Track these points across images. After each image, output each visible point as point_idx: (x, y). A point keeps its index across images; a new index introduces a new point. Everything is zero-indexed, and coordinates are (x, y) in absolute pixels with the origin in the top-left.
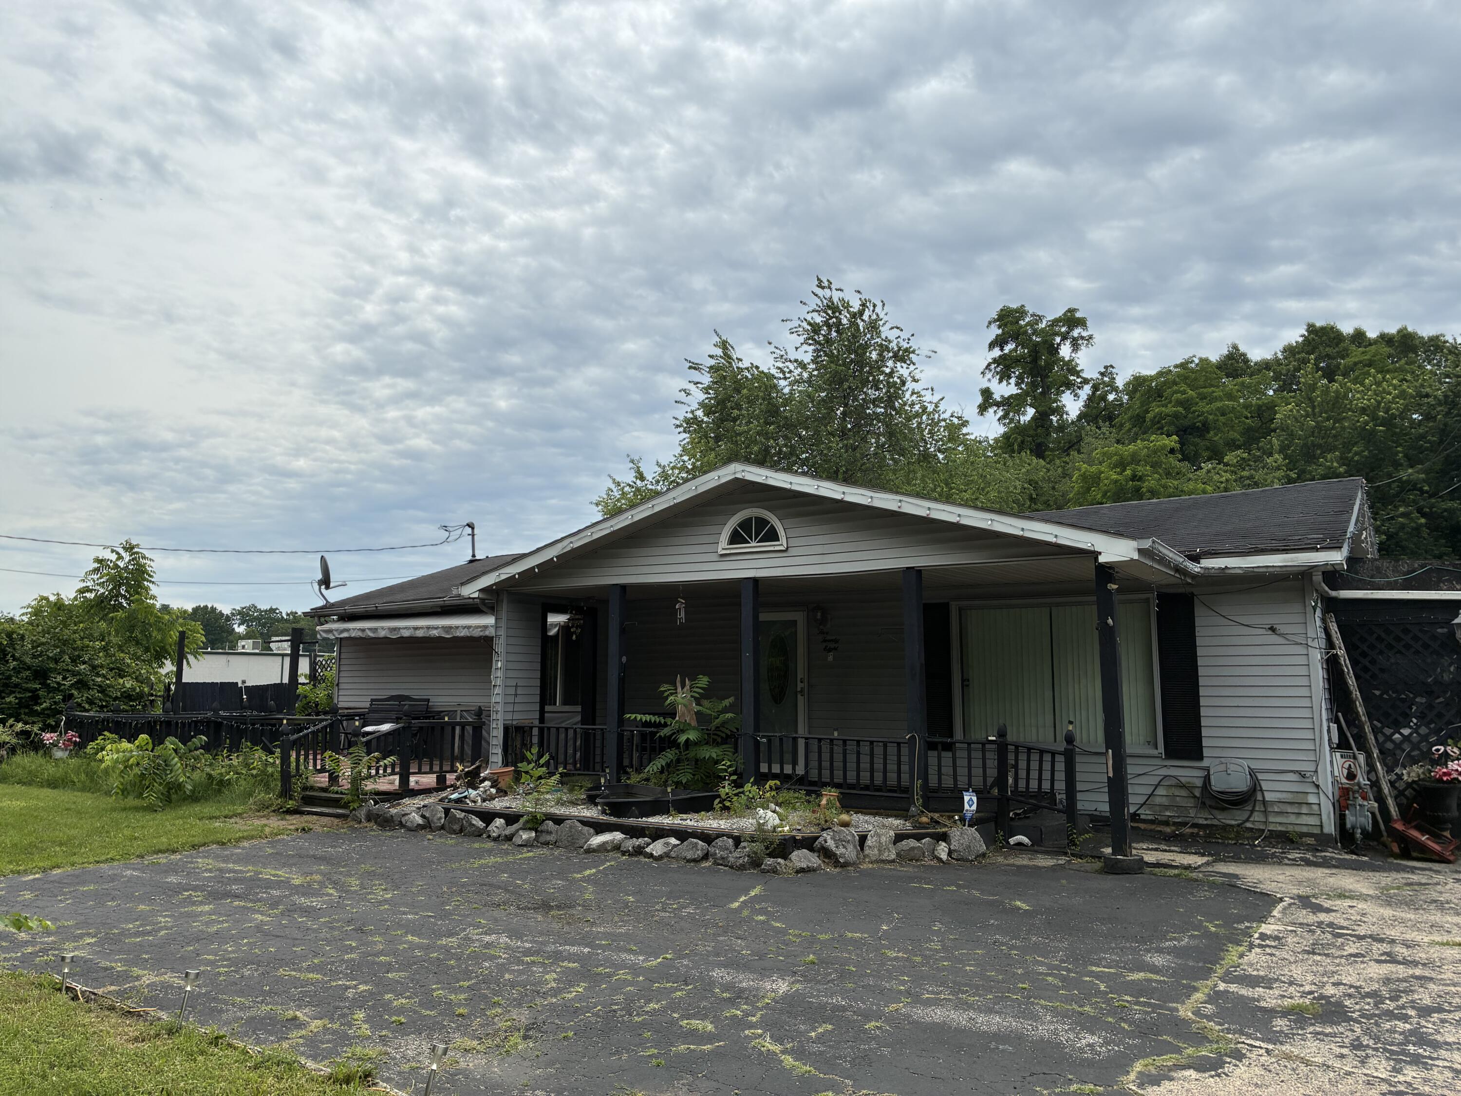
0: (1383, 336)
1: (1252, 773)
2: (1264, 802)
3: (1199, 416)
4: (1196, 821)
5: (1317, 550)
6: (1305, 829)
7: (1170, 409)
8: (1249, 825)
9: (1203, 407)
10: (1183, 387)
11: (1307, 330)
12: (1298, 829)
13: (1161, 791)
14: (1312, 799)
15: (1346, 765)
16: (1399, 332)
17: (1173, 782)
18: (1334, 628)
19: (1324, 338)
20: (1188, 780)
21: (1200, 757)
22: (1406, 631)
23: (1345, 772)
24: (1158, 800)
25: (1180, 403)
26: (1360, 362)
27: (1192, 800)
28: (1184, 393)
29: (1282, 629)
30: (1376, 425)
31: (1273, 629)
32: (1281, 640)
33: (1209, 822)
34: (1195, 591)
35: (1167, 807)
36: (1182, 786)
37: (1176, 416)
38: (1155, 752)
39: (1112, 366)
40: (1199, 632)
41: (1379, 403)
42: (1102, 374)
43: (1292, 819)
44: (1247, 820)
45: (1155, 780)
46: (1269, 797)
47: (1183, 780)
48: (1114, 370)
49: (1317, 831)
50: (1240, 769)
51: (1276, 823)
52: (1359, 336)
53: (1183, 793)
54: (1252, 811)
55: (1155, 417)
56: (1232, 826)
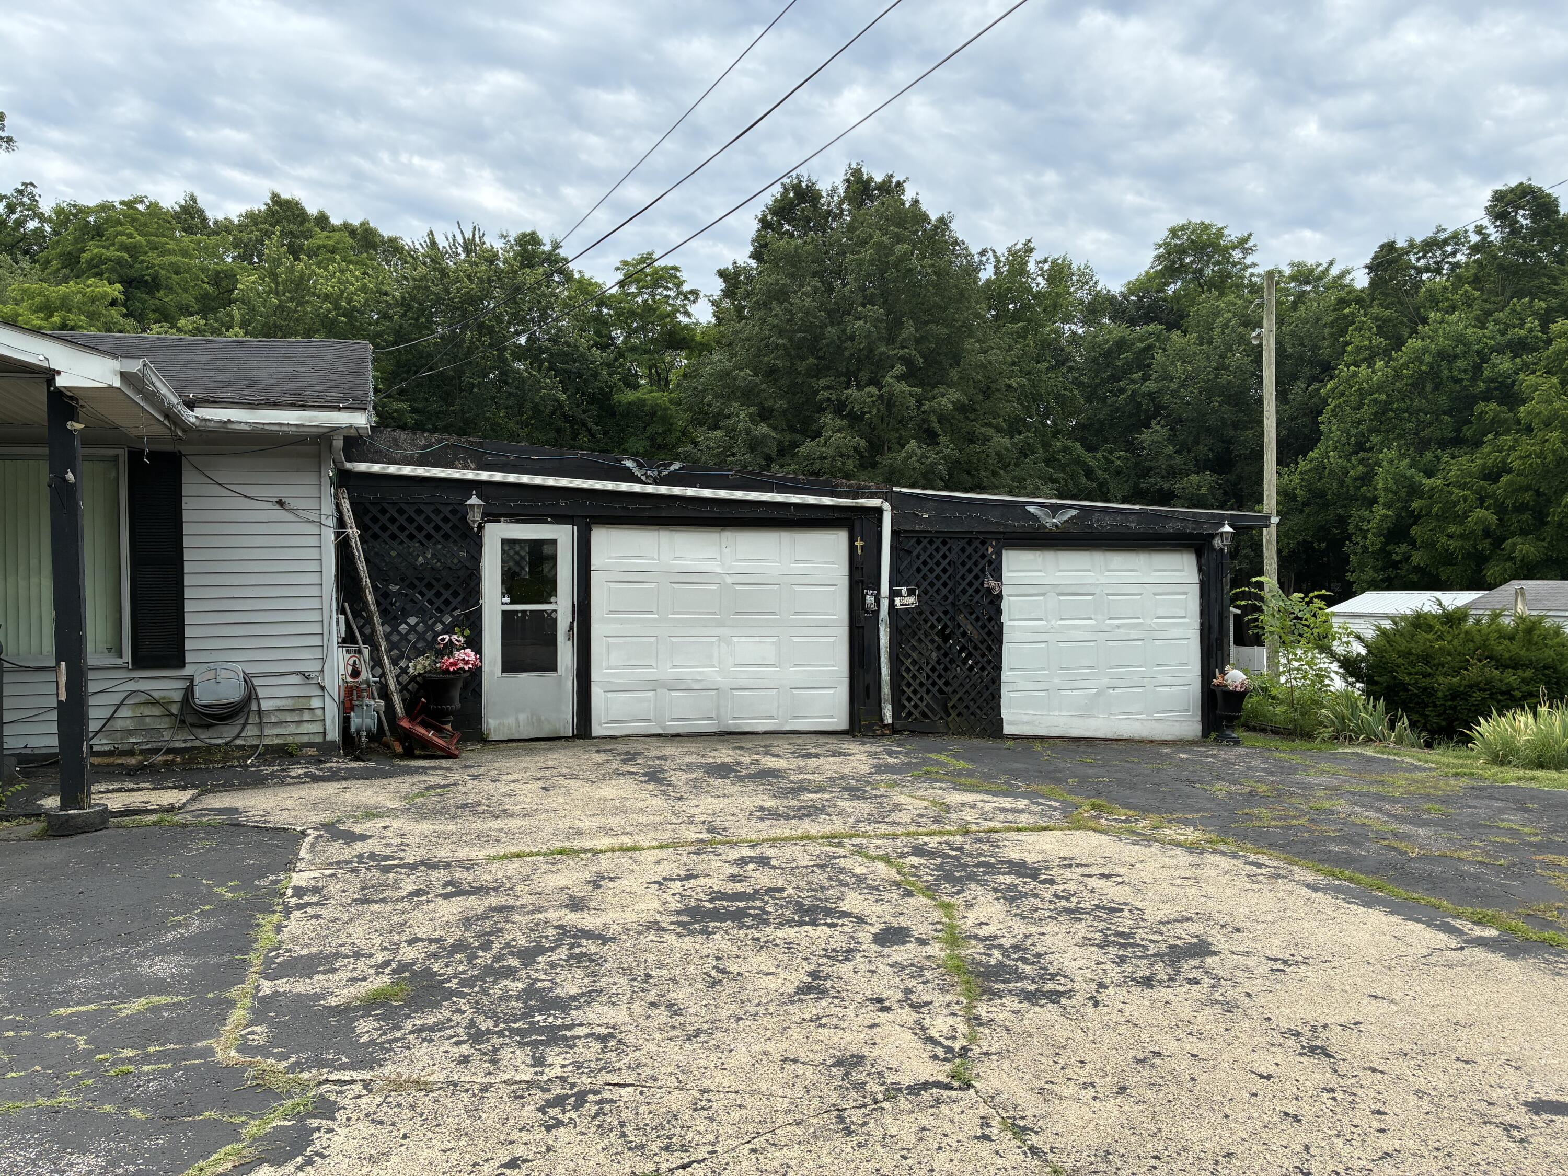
0: (346, 225)
1: (248, 679)
2: (260, 712)
3: (148, 268)
4: (172, 745)
5: (339, 409)
6: (305, 739)
7: (112, 253)
8: (239, 742)
9: (152, 257)
10: (130, 230)
11: (272, 199)
12: (298, 739)
13: (124, 712)
14: (316, 703)
15: (351, 662)
16: (362, 224)
17: (143, 698)
18: (346, 505)
19: (289, 213)
20: (162, 694)
21: (180, 663)
22: (419, 512)
23: (350, 669)
24: (119, 724)
25: (124, 247)
26: (324, 246)
27: (167, 719)
28: (130, 236)
29: (292, 503)
30: (338, 315)
31: (281, 503)
32: (289, 517)
33: (188, 745)
34: (184, 449)
35: (130, 732)
36: (155, 703)
37: (119, 262)
38: (119, 662)
39: (32, 184)
40: (187, 503)
41: (342, 292)
42: (21, 192)
43: (292, 729)
44: (238, 736)
45: (116, 699)
46: (265, 705)
47: (156, 695)
48: (35, 191)
49: (319, 739)
50: (232, 675)
51: (273, 735)
52: (322, 220)
53: (156, 711)
54: (244, 726)
55: (92, 259)
56: (219, 745)
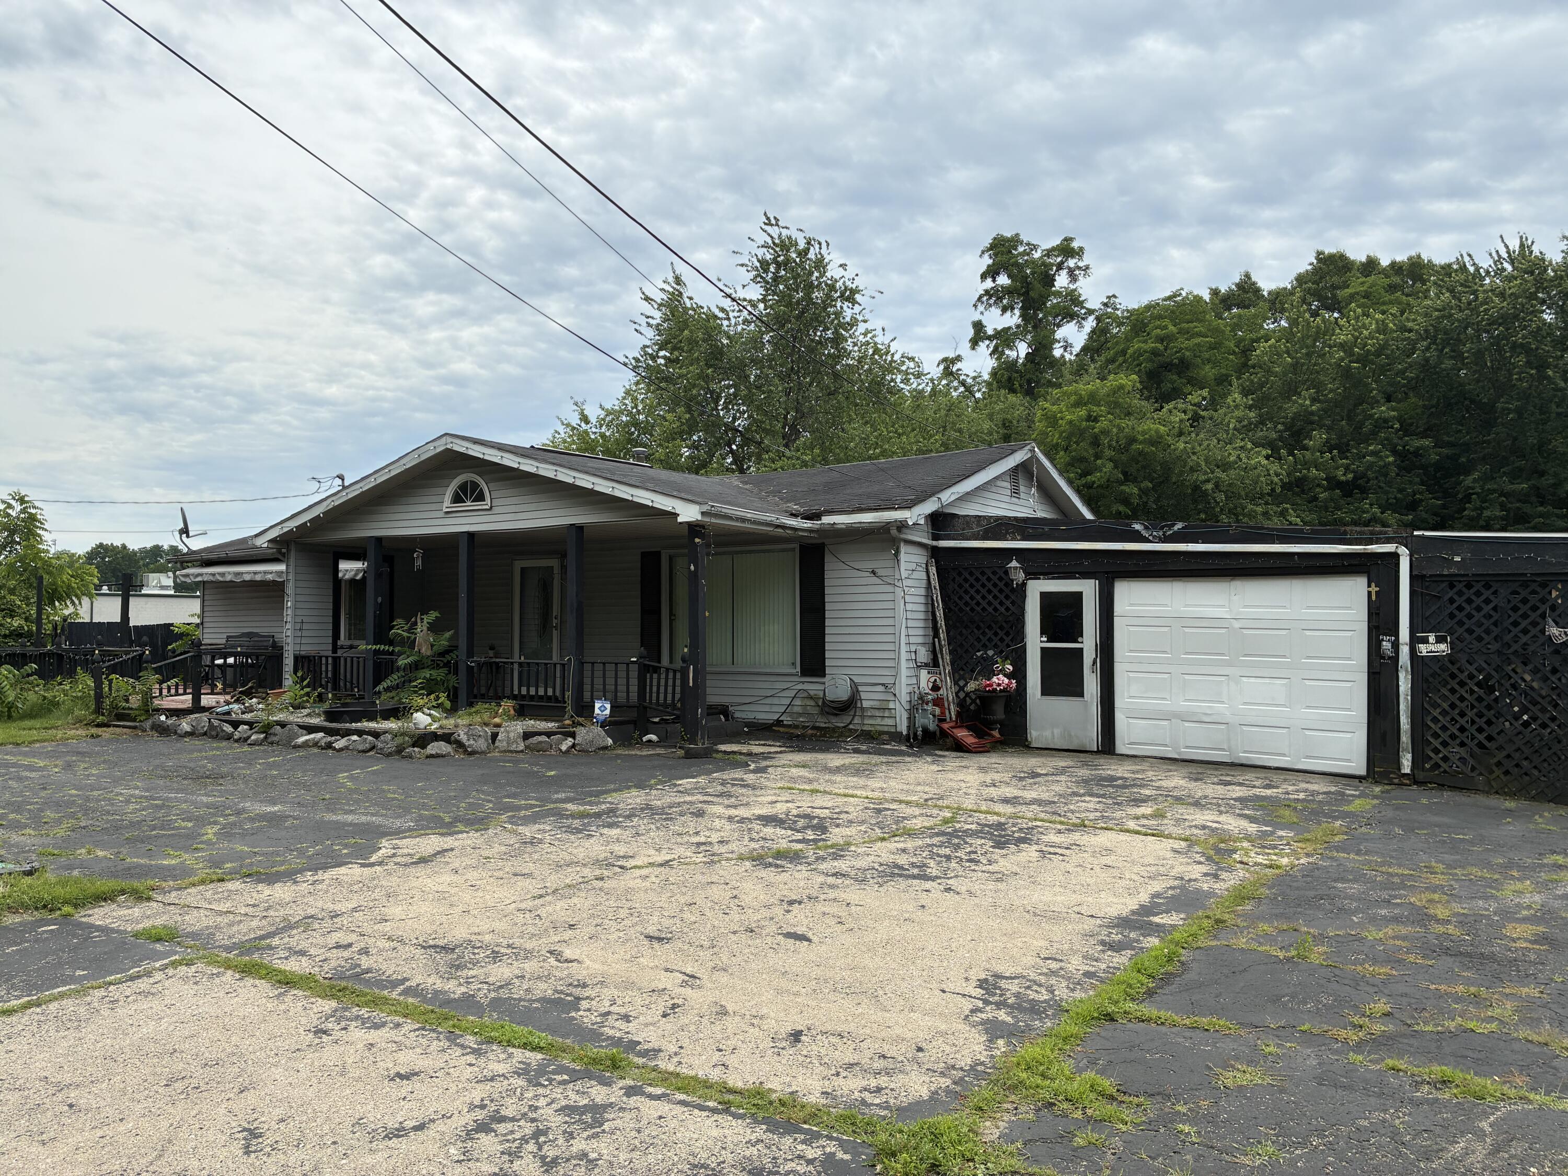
0: (1393, 264)
1: (855, 687)
2: (862, 709)
3: (1176, 352)
4: (817, 724)
5: (896, 509)
6: (886, 729)
7: (1151, 345)
8: (851, 727)
9: (1183, 343)
10: (1166, 322)
11: (1317, 258)
12: (879, 728)
13: (797, 702)
14: (891, 705)
15: (932, 680)
16: (1410, 259)
17: (806, 695)
18: (933, 570)
19: (1331, 267)
20: (815, 692)
21: (823, 674)
22: (983, 573)
23: (931, 685)
24: (796, 709)
25: (1161, 340)
26: (1357, 293)
27: (817, 708)
28: (1166, 327)
29: (880, 572)
30: (1351, 362)
31: (873, 572)
32: (878, 581)
33: (826, 725)
34: (826, 541)
35: (800, 715)
36: (811, 697)
37: (1155, 353)
38: (794, 671)
39: (1114, 296)
40: (827, 575)
41: (1356, 338)
42: (1105, 305)
43: (879, 721)
44: (850, 723)
45: (792, 694)
46: (866, 704)
47: (812, 693)
48: (1117, 300)
49: (893, 730)
50: (844, 683)
51: (870, 724)
52: (1371, 265)
53: (812, 703)
54: (854, 716)
56: (839, 727)
